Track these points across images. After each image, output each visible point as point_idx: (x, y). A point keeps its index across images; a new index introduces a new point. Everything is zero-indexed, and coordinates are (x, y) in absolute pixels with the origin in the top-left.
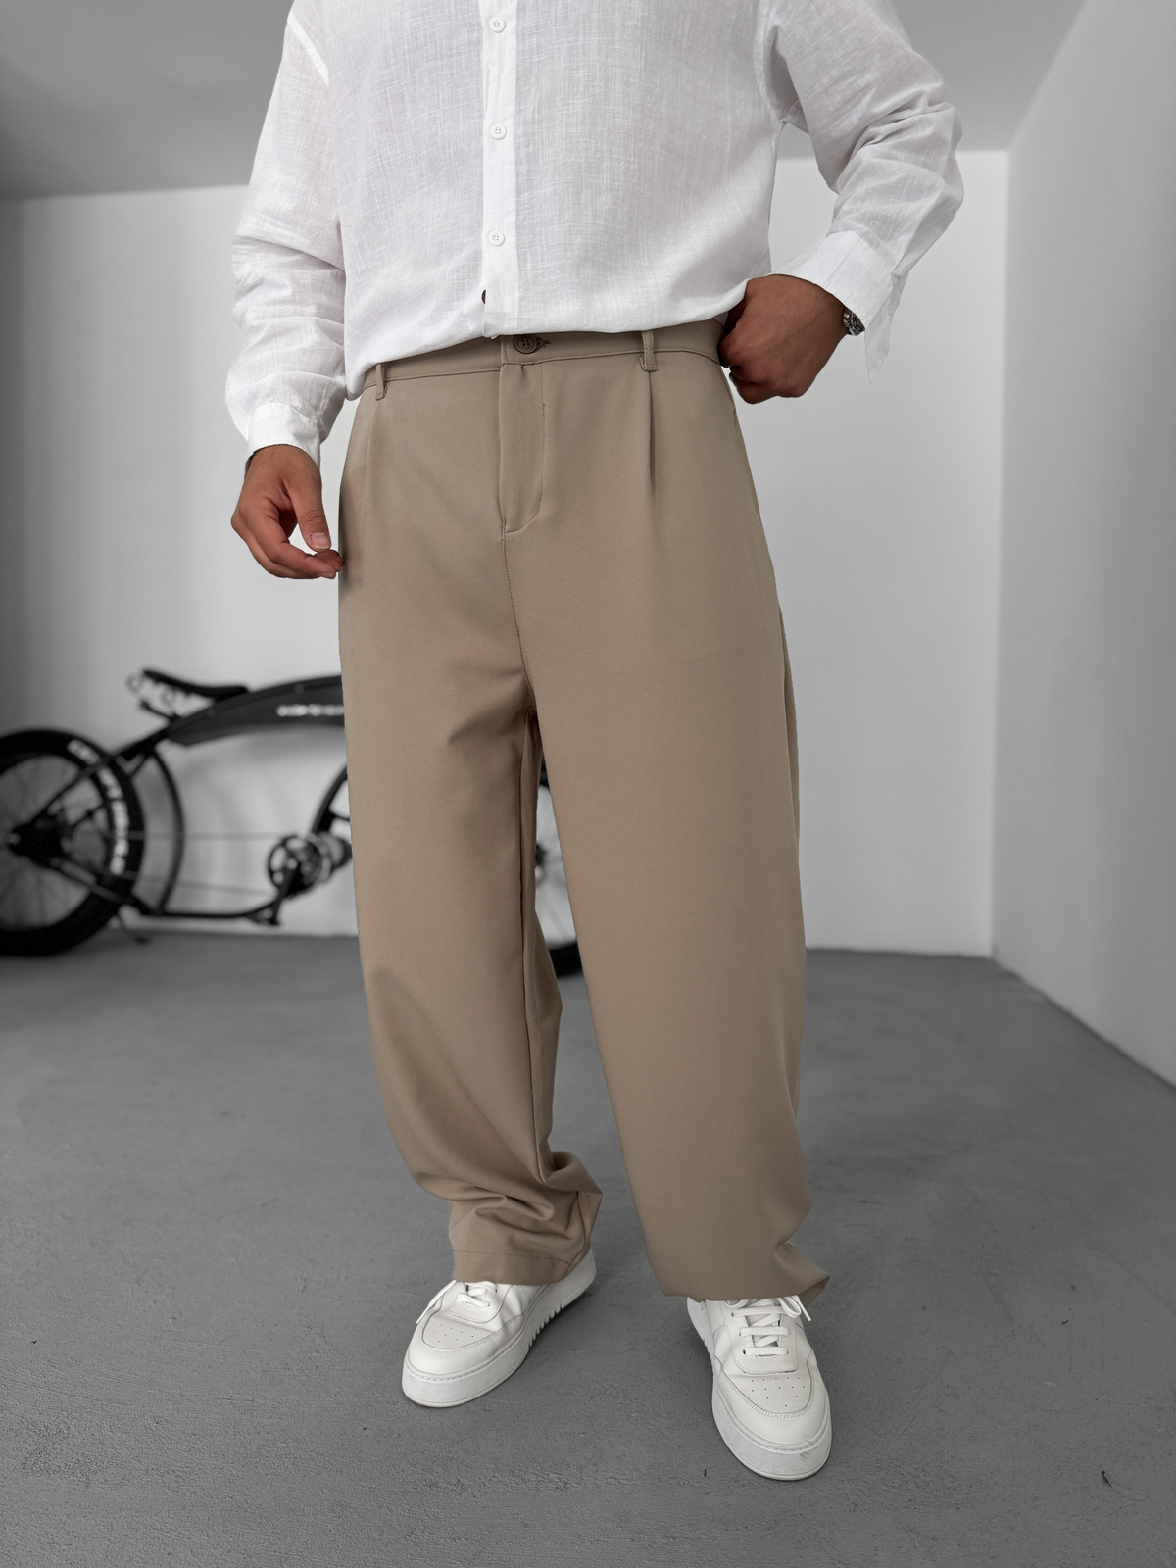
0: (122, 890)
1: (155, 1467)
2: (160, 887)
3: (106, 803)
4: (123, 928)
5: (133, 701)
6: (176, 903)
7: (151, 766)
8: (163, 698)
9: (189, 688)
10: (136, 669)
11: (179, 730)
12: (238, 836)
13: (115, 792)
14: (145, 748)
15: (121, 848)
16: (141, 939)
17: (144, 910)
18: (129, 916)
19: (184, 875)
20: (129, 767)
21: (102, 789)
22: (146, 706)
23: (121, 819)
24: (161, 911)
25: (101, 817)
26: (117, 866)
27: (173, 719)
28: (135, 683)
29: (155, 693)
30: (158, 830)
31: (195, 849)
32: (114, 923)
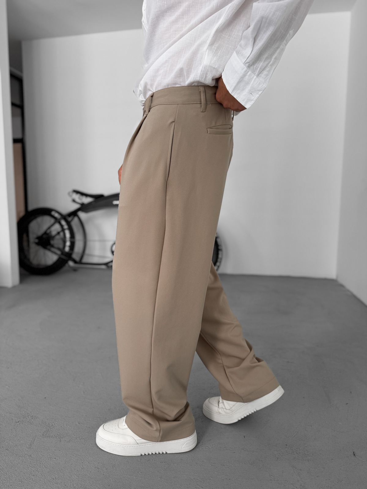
0: (68, 256)
1: (79, 437)
2: (80, 256)
3: (63, 230)
4: (69, 266)
5: (70, 199)
6: (85, 260)
7: (76, 219)
8: (79, 198)
9: (86, 195)
10: (70, 189)
11: (84, 208)
12: (103, 241)
13: (66, 227)
14: (74, 214)
15: (68, 244)
16: (75, 270)
17: (75, 262)
18: (71, 263)
19: (87, 252)
20: (69, 219)
21: (62, 226)
22: (74, 201)
23: (68, 235)
24: (80, 262)
25: (62, 234)
26: (67, 249)
27: (83, 205)
28: (71, 194)
29: (76, 197)
30: (79, 237)
31: (90, 244)
32: (67, 265)
